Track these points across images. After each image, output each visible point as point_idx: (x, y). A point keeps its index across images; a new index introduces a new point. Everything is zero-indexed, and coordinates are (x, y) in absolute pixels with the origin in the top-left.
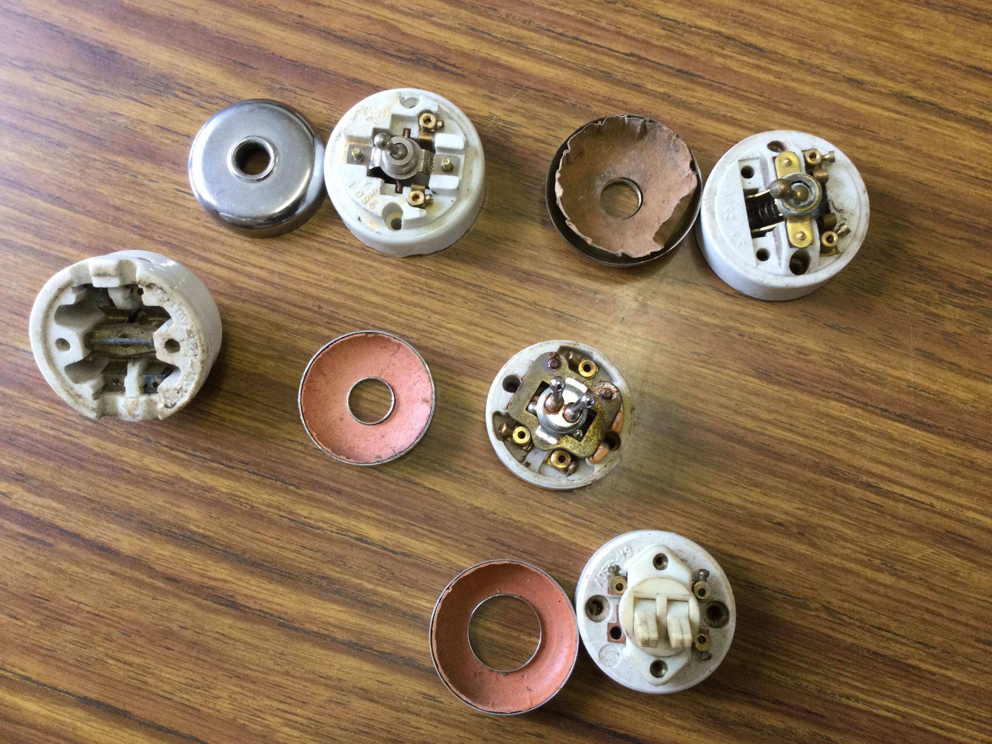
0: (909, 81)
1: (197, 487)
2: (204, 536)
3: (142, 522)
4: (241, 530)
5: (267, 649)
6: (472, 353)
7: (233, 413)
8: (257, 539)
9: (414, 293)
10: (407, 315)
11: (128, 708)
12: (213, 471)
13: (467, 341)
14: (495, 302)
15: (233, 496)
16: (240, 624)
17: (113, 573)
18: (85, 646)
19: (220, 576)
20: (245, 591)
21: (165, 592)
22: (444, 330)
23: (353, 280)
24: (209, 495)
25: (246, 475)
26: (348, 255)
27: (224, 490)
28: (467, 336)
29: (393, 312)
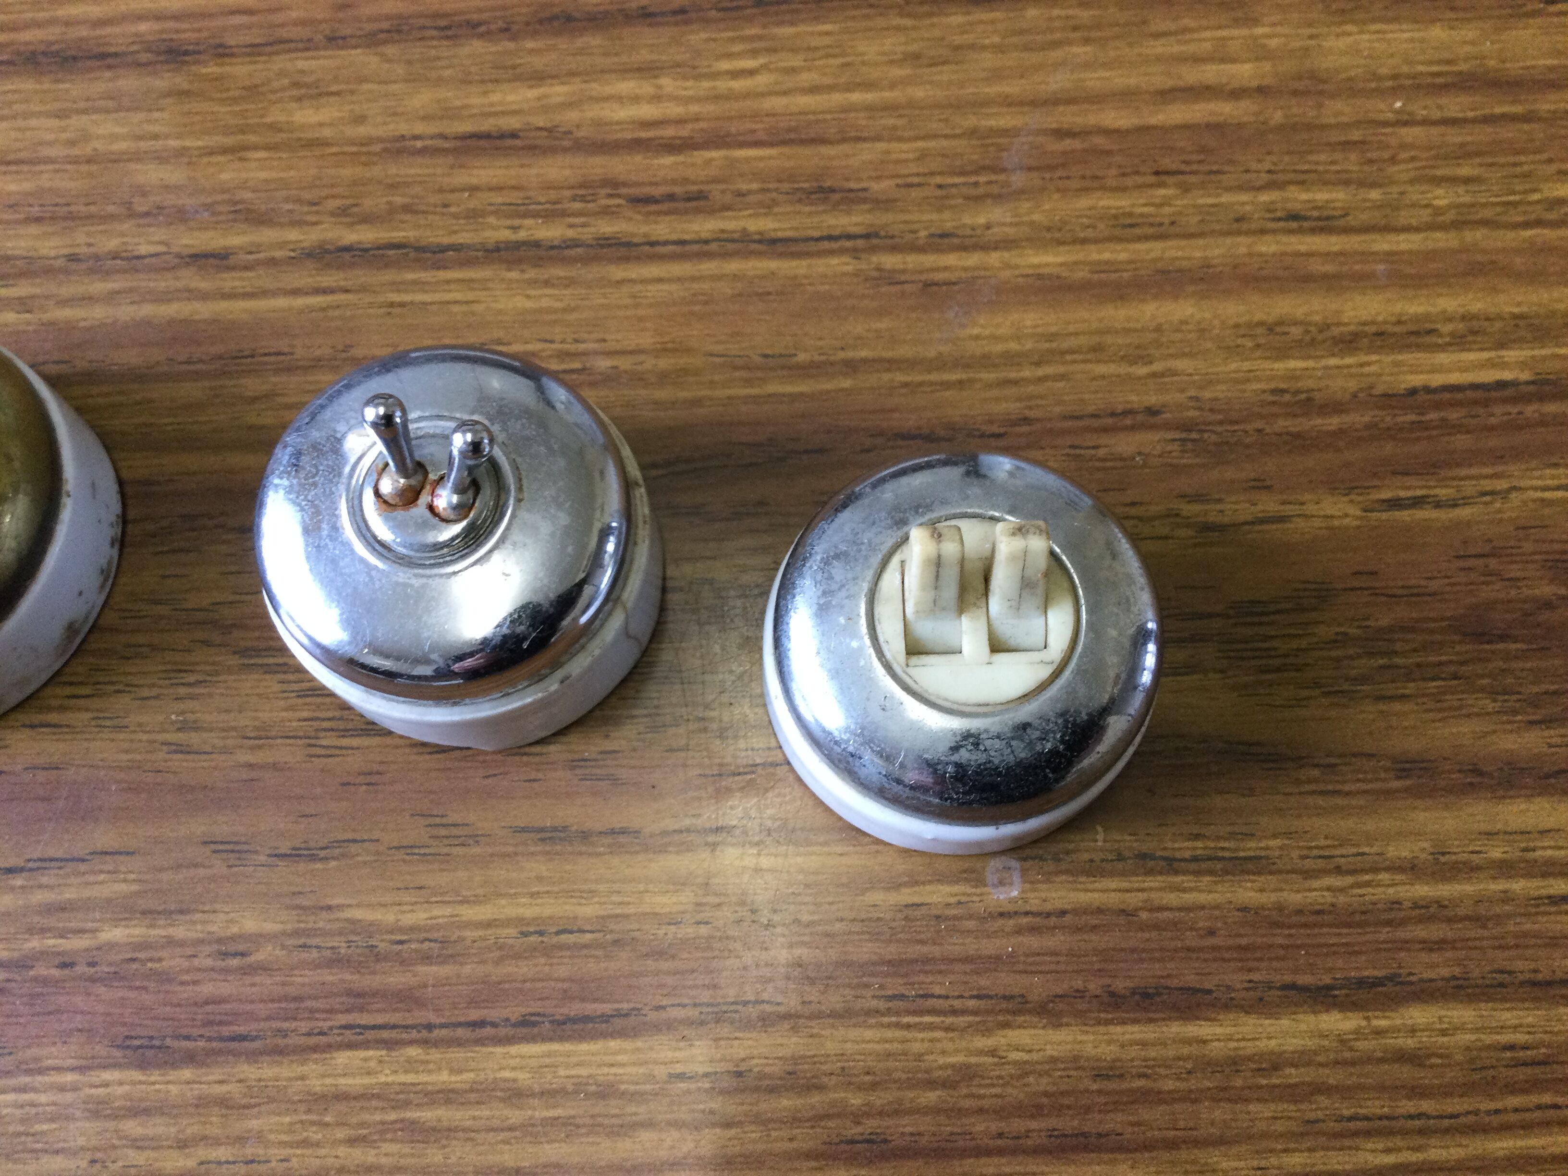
0: (332, 214)
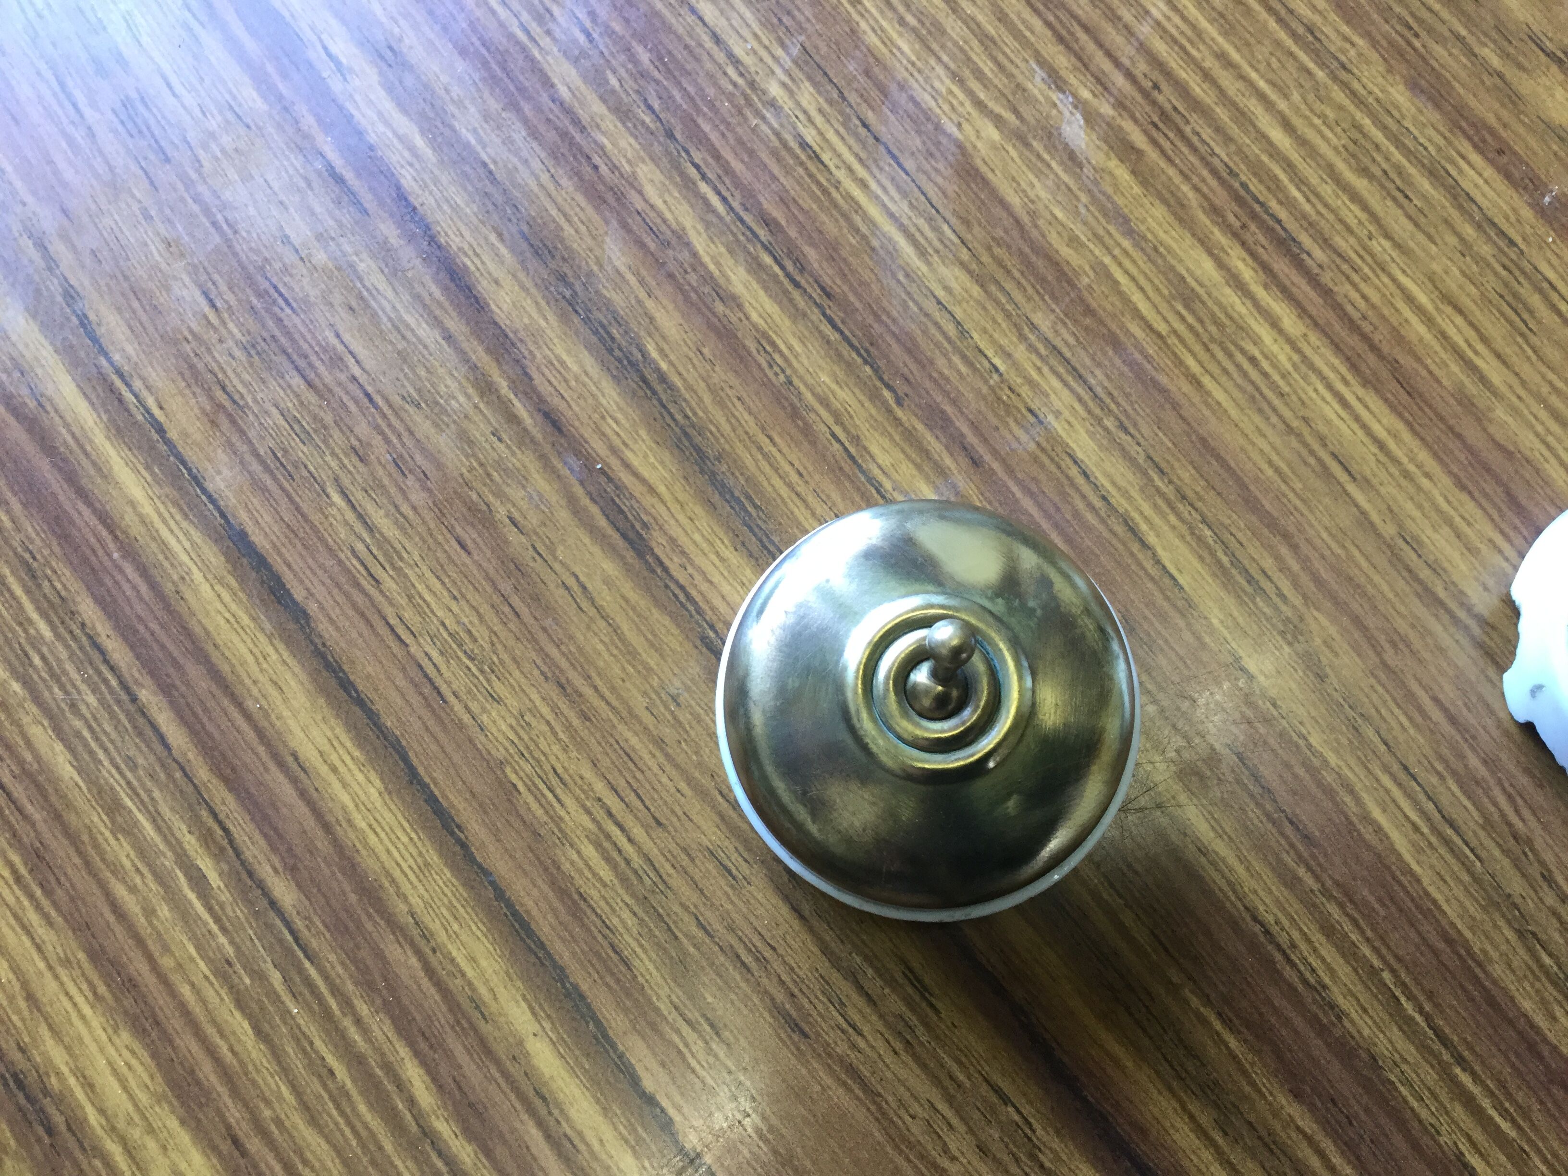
1: (708, 278)
2: (663, 378)
3: (562, 278)
4: (740, 411)
5: (649, 670)
6: (1419, 360)
7: (863, 184)
8: (760, 448)
9: (1364, 172)
10: (1326, 205)
11: (312, 608)
12: (756, 268)
13: (1422, 329)
14: (1525, 291)
15: (764, 339)
16: (627, 588)
17: (449, 338)
18: (306, 438)
19: (645, 473)
20: (675, 531)
21: (524, 438)
22: (1386, 280)
23: (1254, 75)
24: (720, 308)
25: (815, 315)
26: (1272, 24)
27: (754, 316)
28: (1429, 321)
29: (1301, 182)
